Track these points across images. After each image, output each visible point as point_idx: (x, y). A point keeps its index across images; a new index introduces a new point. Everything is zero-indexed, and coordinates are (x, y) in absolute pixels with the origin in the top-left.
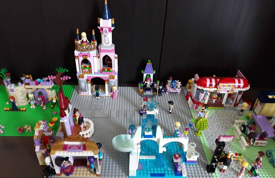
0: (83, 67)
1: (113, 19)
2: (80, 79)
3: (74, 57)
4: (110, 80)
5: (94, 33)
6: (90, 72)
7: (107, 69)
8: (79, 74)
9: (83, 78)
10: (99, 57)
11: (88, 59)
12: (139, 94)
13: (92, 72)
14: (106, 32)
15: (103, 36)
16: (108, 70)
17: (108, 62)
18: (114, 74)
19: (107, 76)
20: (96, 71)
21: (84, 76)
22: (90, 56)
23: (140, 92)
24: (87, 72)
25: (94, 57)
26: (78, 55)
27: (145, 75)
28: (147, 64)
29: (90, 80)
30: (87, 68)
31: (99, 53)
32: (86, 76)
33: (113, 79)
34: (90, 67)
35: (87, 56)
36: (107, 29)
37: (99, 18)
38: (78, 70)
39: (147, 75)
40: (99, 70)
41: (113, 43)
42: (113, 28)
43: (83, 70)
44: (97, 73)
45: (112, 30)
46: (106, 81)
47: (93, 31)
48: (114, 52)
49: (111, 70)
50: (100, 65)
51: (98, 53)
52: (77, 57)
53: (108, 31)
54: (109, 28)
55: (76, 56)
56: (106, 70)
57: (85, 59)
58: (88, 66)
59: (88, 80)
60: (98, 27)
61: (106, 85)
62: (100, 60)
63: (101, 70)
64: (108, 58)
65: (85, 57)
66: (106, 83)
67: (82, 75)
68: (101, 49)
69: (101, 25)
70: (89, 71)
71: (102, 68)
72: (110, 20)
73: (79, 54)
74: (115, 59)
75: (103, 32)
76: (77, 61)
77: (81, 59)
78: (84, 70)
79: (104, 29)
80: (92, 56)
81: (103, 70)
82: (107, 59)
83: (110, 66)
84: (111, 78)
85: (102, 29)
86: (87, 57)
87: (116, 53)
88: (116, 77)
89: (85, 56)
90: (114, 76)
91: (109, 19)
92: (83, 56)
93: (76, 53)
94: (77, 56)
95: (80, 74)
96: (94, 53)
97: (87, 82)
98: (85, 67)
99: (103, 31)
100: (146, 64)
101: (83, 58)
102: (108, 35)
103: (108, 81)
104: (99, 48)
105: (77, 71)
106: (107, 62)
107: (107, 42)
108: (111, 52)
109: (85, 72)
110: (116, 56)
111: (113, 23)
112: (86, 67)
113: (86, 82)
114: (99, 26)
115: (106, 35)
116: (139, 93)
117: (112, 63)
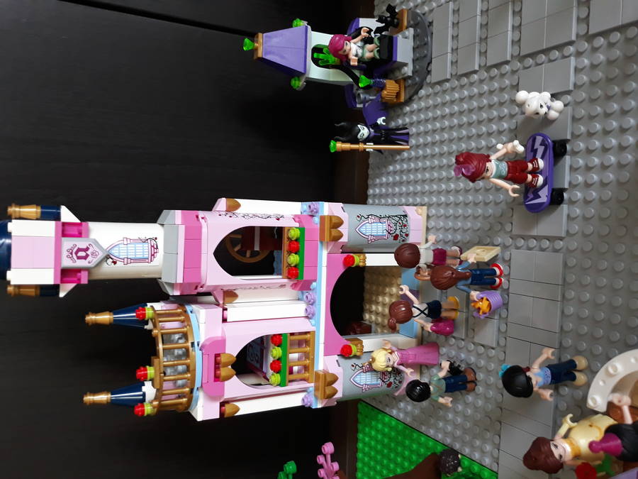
0: (275, 378)
1: (13, 210)
2: (339, 395)
3: (229, 424)
4: (344, 239)
5: (105, 317)
6: (303, 341)
7: (290, 252)
8: (316, 397)
9: (335, 379)
10: (230, 294)
11: (233, 349)
12: (409, 101)
13: (306, 333)
14: (82, 254)
15: (109, 270)
16: (295, 247)
17: (257, 248)
18: (317, 220)
19: (323, 255)
20: (300, 308)
21: (326, 374)
22: (222, 342)
23: (398, 95)
24: (307, 355)
25: (224, 320)
26: (217, 405)
27: (316, 73)
28: (260, 54)
29: (343, 340)
30: (285, 354)
31: (209, 294)
32: (325, 362)
33: (340, 223)
34: (277, 339)
35: (217, 356)
36: (68, 243)
37: (10, 289)
38: (294, 401)
39: (316, 61)
40: (295, 293)
41: (153, 218)
42: (67, 215)
43: (292, 377)
44: (311, 303)
45: (76, 220)
46: (348, 262)
47: (91, 318)
48: (201, 214)
49: (294, 234)
50: (269, 287)
51: (211, 299)
52: (228, 409)
53: (81, 243)
54: (64, 235)
55: (222, 414)
56: (294, 259)
57: (233, 366)
58: (276, 352)
59: (345, 353)
60: (62, 295)
61: (369, 263)
62: (243, 287)
63: (294, 286)
64: (237, 249)
65: (226, 365)
66: (358, 260)
67: (321, 384)
68: (180, 280)
69: (47, 277)
70: (300, 343)
71: (286, 281)
72: (13, 226)
73: (211, 397)
74: (238, 211)
75: (87, 269)
76: (245, 409)
77: (235, 386)
78: (295, 369)
79: (67, 263)
80: (218, 331)
81: (293, 273)
82: (238, 252)
83: (273, 237)
84: (334, 232)
85: (66, 274)
86: (223, 359)
87: (209, 207)
88: (328, 208)
89: (217, 365)
90: (322, 218)
91: (9, 235)
92: (217, 378)
93: (205, 410)
94: (222, 404)
95: (316, 389)
96: (204, 321)
97: (356, 357)
98: (277, 367)
99: (79, 270)
100: (262, 60)
101: (229, 378)
102: (105, 244)
103: (350, 251)
104: (177, 293)
105: (298, 403)
106: (254, 254)
107: (143, 251)
108: (200, 228)
109: (306, 368)
110: (222, 203)
111: (32, 210)
112: (279, 359)
113: (354, 361)
114: (55, 288)
115: (101, 255)
116: (402, 99)
117: (262, 228)
